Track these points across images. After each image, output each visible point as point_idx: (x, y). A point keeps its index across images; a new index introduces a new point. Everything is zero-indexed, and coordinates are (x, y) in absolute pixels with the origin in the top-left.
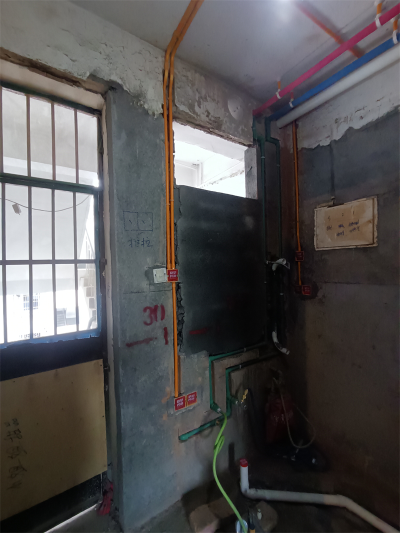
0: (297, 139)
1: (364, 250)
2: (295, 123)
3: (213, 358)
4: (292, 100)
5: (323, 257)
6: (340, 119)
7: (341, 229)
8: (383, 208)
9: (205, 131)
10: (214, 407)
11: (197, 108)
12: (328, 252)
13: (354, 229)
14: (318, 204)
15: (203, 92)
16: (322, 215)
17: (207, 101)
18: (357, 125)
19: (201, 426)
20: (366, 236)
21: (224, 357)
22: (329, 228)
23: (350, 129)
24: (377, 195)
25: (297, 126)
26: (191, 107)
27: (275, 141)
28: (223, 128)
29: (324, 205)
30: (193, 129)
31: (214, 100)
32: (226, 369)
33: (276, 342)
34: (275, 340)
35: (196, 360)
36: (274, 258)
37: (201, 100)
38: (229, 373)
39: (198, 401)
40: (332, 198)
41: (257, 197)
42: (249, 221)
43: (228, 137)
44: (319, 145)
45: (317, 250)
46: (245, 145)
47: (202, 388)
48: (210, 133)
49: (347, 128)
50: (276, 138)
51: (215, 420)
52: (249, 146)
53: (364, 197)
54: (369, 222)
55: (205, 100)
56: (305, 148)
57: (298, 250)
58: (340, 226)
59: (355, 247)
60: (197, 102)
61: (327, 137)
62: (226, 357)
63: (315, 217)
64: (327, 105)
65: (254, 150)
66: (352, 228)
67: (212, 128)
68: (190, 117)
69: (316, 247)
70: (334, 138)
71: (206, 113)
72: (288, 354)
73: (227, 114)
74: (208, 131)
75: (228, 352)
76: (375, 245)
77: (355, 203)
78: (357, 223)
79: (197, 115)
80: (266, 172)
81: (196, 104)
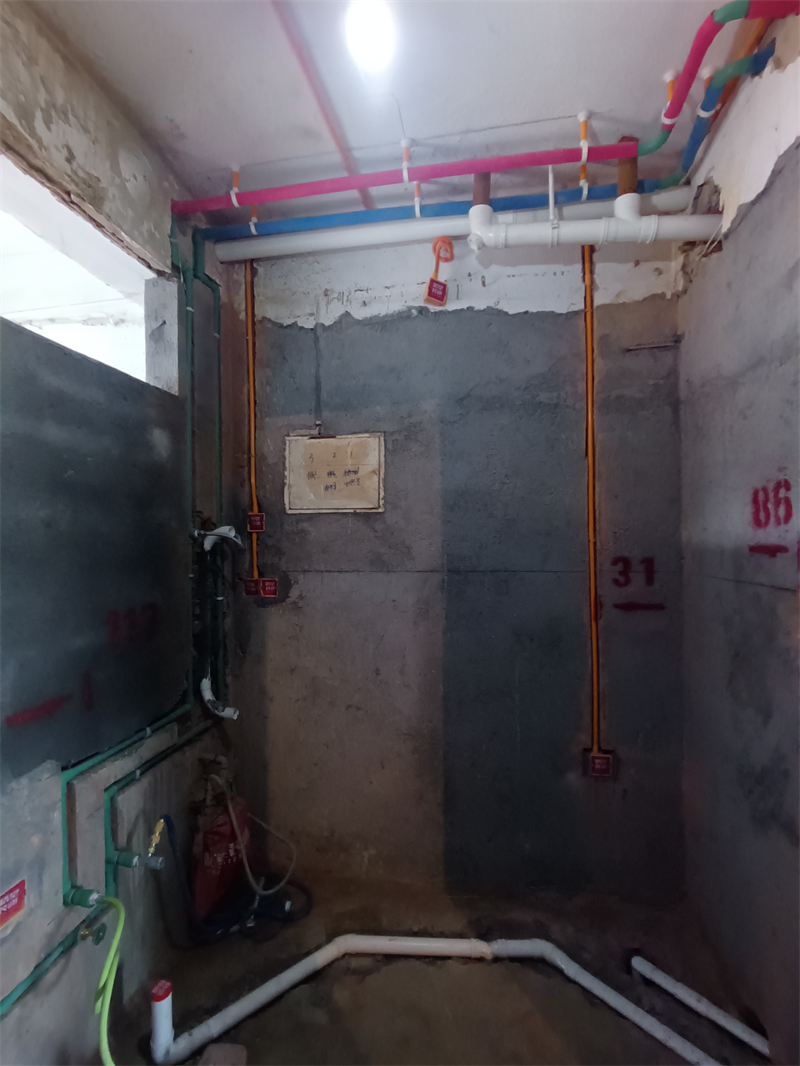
0: (253, 297)
1: (366, 517)
2: (251, 263)
3: (71, 773)
4: (254, 220)
5: (300, 527)
6: (333, 292)
7: (331, 480)
8: (391, 452)
9: (55, 193)
10: (75, 896)
11: (39, 124)
12: (310, 517)
13: (352, 481)
14: (291, 429)
15: (60, 97)
16: (299, 450)
17: (66, 120)
18: (359, 314)
19: (36, 967)
20: (367, 496)
21: (99, 763)
22: (311, 475)
23: (347, 314)
24: (385, 432)
25: (254, 272)
26: (26, 115)
27: (210, 283)
28: (107, 207)
29: (303, 432)
30: (19, 172)
31: (86, 130)
32: (106, 790)
33: (209, 700)
34: (208, 695)
35: (26, 792)
36: (208, 525)
37: (53, 113)
38: (113, 800)
39: (30, 900)
40: (318, 422)
41: (177, 389)
42: (160, 439)
43: (114, 234)
44: (295, 324)
45: (290, 512)
46: (149, 267)
47: (40, 864)
48: (70, 203)
49: (341, 311)
50: (214, 278)
51: (77, 929)
52: (160, 273)
53: (366, 432)
54: (374, 472)
55: (63, 116)
56: (269, 320)
57: (252, 510)
58: (331, 474)
59: (352, 511)
60: (42, 110)
61: (312, 314)
62: (104, 760)
63: (287, 453)
64: (310, 259)
65: (172, 287)
66: (348, 478)
67: (78, 196)
68: (19, 138)
69: (287, 507)
70: (322, 321)
71: (65, 152)
72: (235, 717)
73: (117, 180)
74: (66, 197)
75: (109, 749)
76: (380, 510)
77: (353, 439)
78: (356, 472)
79: (39, 141)
80: (195, 342)
81: (39, 115)
